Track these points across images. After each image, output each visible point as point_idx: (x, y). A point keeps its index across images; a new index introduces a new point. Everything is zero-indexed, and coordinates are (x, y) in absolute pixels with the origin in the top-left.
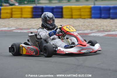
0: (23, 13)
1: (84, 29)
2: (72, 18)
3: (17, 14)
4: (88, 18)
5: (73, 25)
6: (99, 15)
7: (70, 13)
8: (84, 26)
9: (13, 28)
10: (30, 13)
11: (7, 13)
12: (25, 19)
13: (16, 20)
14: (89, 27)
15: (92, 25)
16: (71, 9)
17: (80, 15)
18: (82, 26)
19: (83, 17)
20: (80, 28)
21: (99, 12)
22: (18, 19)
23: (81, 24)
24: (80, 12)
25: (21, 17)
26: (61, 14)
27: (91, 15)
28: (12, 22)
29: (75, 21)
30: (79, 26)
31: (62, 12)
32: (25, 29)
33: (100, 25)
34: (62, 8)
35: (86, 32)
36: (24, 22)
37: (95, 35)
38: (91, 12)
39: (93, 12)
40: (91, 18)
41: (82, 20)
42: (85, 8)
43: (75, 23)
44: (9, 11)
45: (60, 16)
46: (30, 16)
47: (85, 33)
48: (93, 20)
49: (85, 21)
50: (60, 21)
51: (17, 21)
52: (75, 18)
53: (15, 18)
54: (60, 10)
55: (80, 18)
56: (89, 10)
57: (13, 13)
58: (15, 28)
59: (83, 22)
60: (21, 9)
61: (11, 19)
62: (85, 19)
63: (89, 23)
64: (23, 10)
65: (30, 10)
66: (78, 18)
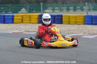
0: (31, 19)
1: (79, 32)
2: (70, 24)
3: (27, 20)
4: (82, 24)
5: (69, 29)
6: (91, 22)
7: (68, 20)
8: (79, 30)
9: (23, 31)
10: (36, 20)
11: (19, 19)
12: (33, 24)
13: (26, 24)
14: (82, 31)
15: (85, 29)
16: (69, 17)
17: (76, 22)
18: (77, 30)
19: (78, 23)
20: (75, 32)
21: (91, 19)
22: (28, 24)
23: (76, 29)
24: (76, 19)
25: (30, 23)
26: (61, 20)
27: (84, 22)
28: (22, 26)
29: (72, 26)
30: (75, 30)
31: (62, 19)
32: (32, 32)
33: (91, 29)
34: (62, 16)
35: (80, 34)
36: (32, 26)
37: (86, 37)
38: (84, 19)
39: (86, 19)
40: (84, 24)
41: (77, 26)
42: (80, 16)
43: (72, 28)
44: (20, 18)
45: (61, 22)
46: (37, 22)
47: (79, 36)
48: (86, 26)
49: (79, 26)
50: (60, 26)
51: (26, 26)
52: (72, 24)
53: (25, 23)
54: (60, 18)
55: (76, 24)
56: (83, 18)
57: (24, 19)
58: (24, 31)
59: (78, 27)
60: (30, 16)
61: (22, 24)
62: (80, 25)
63: (82, 28)
64: (31, 17)
65: (37, 17)
66: (74, 24)
